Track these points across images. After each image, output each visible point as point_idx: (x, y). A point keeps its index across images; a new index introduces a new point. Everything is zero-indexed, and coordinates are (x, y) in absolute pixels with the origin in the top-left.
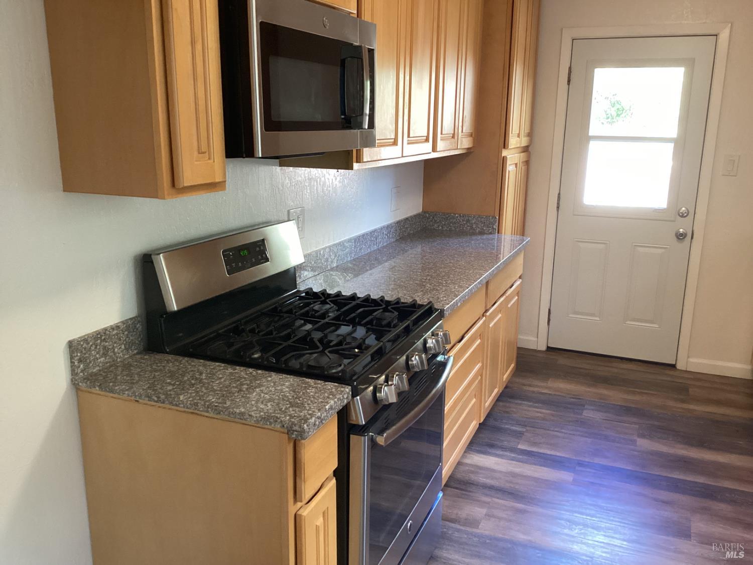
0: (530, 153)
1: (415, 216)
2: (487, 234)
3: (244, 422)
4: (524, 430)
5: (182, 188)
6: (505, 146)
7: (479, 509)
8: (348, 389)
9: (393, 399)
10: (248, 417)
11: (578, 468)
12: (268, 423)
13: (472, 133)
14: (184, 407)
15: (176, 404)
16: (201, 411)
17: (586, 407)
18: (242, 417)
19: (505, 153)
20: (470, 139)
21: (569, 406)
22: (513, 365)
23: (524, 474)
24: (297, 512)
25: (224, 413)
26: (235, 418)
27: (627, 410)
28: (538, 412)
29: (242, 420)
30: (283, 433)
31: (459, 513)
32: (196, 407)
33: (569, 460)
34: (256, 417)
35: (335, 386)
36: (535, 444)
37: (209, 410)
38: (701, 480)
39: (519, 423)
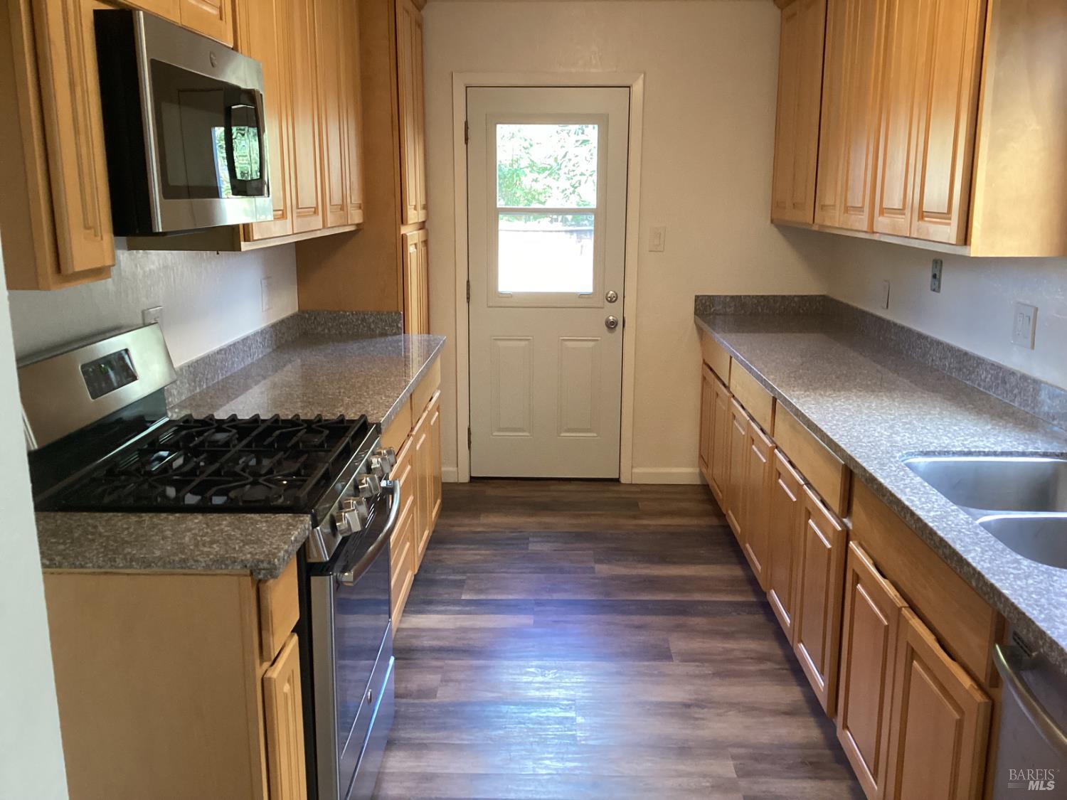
0: (427, 230)
1: (292, 317)
2: (390, 335)
3: (187, 571)
4: (464, 578)
5: (72, 274)
6: (403, 221)
7: (432, 677)
8: (308, 518)
9: (357, 527)
10: (193, 563)
11: (537, 609)
12: (223, 566)
13: (360, 204)
14: (93, 567)
15: (81, 564)
16: (122, 568)
17: (531, 539)
18: (184, 565)
19: (404, 230)
20: (360, 211)
21: (509, 542)
22: (439, 501)
23: (478, 627)
24: (263, 676)
25: (156, 565)
26: (174, 568)
27: (579, 536)
28: (476, 554)
29: (185, 568)
30: (246, 576)
31: (409, 686)
32: (113, 563)
33: (524, 601)
34: (205, 562)
35: (290, 517)
36: (481, 591)
37: (134, 563)
38: (670, 597)
39: (455, 571)
